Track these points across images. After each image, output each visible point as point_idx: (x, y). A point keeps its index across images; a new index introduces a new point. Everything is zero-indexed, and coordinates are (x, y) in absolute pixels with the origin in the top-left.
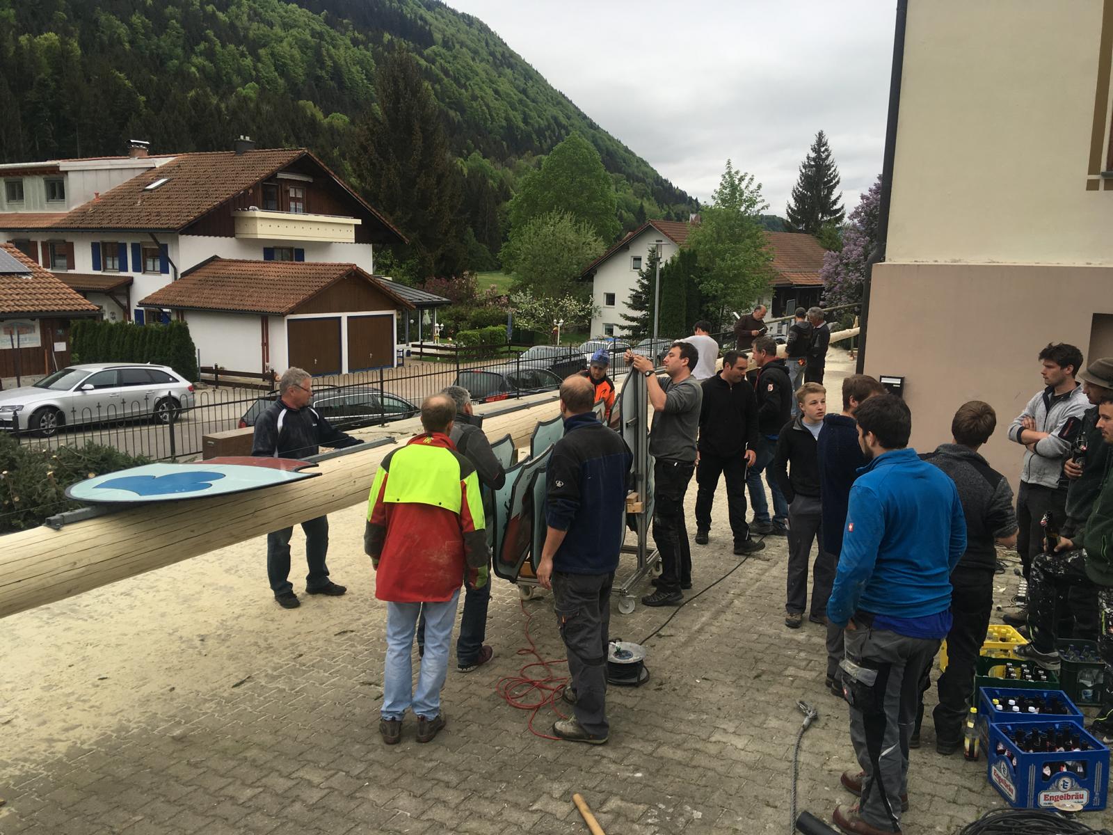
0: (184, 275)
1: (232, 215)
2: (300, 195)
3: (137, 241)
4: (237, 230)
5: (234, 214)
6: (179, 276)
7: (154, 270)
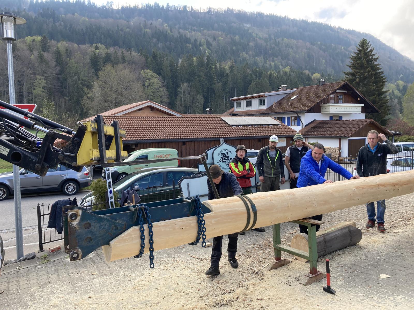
0: (306, 126)
1: (321, 106)
2: (341, 98)
3: (290, 116)
4: (322, 110)
5: (321, 105)
6: (304, 127)
7: (295, 125)
